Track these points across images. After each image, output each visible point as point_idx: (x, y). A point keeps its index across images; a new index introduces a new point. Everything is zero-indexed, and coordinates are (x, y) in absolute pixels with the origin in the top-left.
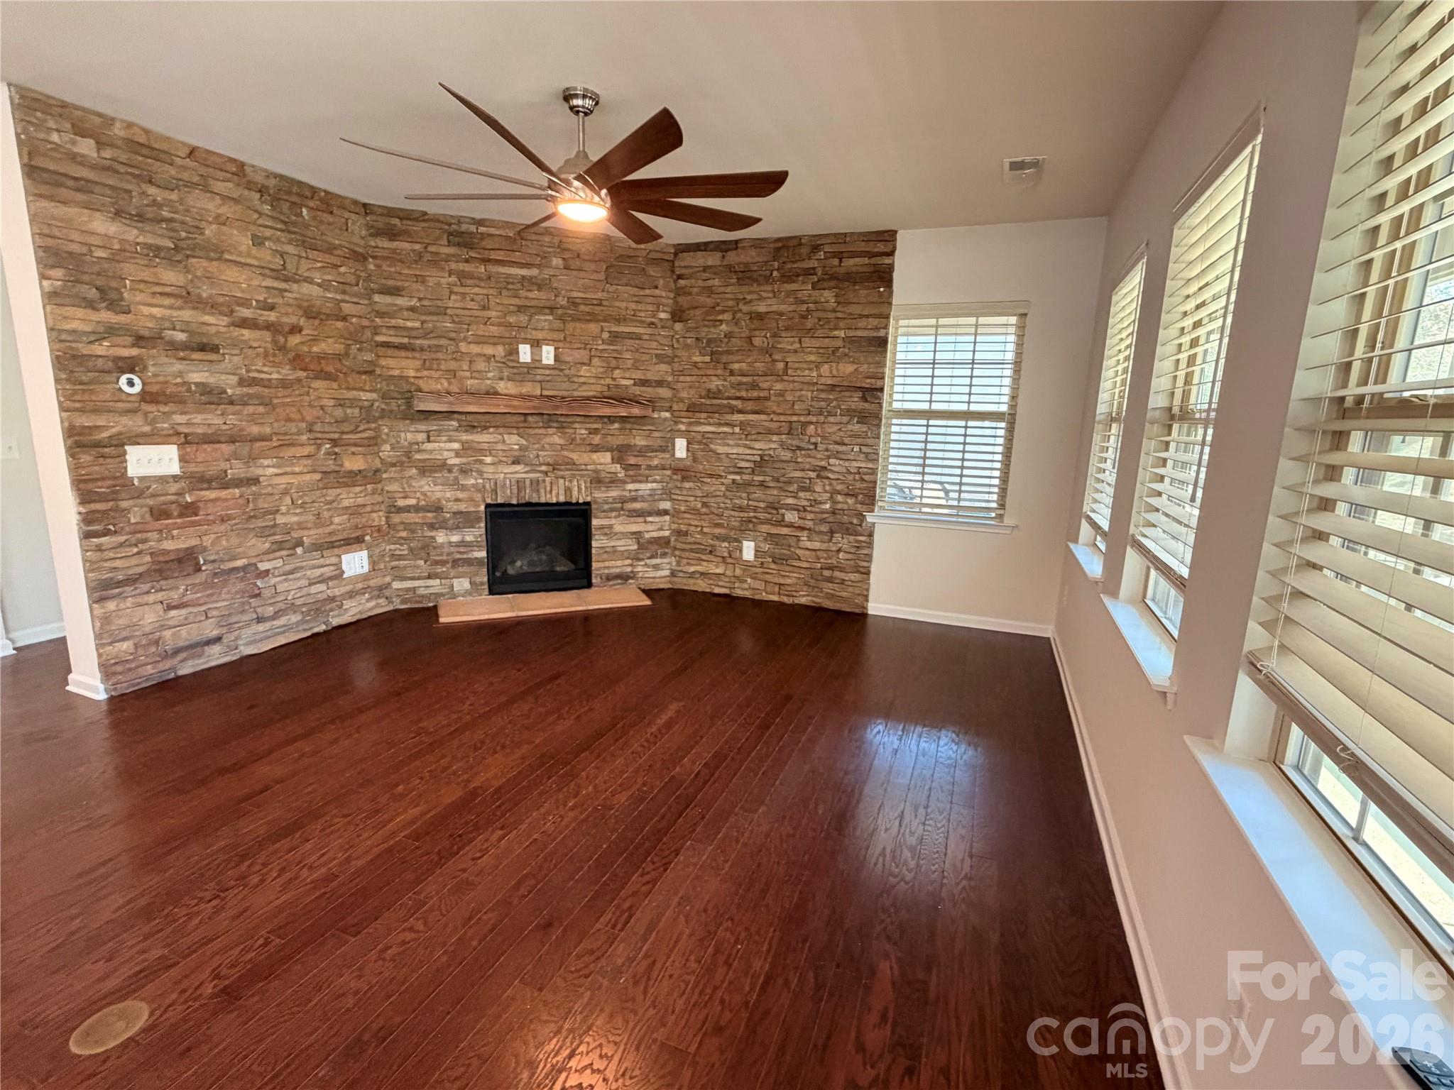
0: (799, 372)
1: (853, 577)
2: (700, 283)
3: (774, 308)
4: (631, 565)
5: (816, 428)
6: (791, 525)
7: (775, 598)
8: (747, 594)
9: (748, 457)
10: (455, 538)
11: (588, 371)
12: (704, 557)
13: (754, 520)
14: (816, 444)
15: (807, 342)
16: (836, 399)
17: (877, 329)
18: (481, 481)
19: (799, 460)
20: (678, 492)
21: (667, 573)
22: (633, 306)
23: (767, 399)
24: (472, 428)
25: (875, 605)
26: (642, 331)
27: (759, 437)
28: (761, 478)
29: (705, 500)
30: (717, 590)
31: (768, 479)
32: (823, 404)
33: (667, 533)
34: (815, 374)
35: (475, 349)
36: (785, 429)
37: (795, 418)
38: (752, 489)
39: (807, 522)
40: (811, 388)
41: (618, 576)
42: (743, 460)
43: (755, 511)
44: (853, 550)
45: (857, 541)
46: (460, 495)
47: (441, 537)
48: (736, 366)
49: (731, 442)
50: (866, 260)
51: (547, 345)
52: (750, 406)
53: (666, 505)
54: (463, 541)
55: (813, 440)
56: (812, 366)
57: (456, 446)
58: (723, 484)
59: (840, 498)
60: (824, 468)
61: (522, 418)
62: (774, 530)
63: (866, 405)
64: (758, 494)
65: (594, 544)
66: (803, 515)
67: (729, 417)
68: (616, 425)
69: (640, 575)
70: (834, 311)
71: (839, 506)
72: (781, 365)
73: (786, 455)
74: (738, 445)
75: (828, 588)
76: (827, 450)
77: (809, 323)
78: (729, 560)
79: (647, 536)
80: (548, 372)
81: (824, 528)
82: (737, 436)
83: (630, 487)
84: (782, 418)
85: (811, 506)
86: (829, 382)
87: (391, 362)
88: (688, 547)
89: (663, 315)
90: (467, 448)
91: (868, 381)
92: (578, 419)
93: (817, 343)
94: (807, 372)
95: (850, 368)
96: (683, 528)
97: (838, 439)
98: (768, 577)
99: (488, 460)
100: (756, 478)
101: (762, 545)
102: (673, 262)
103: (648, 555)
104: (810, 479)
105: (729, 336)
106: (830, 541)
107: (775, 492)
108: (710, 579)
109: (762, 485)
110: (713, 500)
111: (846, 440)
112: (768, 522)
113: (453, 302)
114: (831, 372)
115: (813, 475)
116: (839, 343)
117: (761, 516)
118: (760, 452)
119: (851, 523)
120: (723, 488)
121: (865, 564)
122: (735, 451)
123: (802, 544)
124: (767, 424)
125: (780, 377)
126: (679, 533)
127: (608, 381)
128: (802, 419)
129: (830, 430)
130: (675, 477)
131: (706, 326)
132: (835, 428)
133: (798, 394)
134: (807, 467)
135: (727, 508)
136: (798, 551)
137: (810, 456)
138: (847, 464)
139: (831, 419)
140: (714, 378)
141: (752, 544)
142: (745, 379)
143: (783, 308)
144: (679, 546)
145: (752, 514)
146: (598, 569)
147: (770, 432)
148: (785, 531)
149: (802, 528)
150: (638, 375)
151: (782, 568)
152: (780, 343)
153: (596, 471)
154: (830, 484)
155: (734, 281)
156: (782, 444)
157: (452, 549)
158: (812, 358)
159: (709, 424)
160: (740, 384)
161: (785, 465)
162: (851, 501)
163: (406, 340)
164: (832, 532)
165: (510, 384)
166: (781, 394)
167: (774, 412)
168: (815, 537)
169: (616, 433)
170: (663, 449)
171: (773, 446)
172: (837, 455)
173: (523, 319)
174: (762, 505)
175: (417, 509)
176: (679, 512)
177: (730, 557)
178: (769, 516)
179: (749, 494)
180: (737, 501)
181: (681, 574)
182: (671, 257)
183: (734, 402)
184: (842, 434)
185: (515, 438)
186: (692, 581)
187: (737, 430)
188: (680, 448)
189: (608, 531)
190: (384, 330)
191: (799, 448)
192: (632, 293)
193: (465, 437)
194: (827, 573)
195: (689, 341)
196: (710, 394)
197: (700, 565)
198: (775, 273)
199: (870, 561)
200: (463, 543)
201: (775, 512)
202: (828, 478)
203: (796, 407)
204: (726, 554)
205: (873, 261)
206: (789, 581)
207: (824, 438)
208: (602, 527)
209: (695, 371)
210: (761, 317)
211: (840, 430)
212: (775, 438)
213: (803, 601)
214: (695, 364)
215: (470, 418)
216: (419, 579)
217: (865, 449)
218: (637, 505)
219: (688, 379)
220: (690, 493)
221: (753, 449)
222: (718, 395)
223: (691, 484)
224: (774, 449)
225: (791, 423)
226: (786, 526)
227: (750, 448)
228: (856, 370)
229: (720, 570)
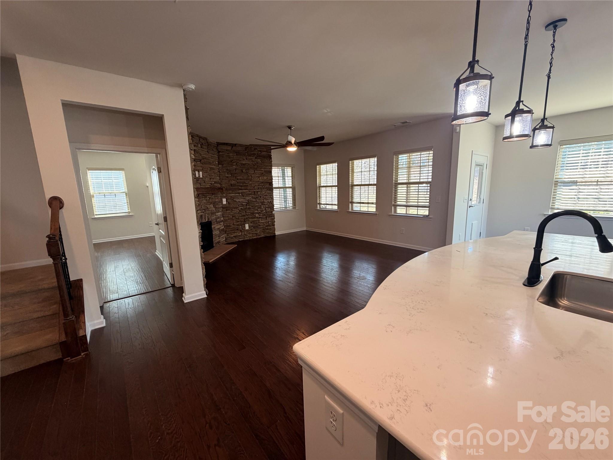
1: (272, 227)
2: (226, 154)
3: (247, 162)
4: (219, 238)
5: (260, 193)
6: (257, 218)
7: (255, 237)
8: (248, 238)
9: (245, 202)
11: (208, 179)
12: (236, 231)
13: (248, 218)
14: (261, 196)
15: (256, 171)
16: (264, 185)
17: (270, 169)
20: (226, 214)
21: (225, 239)
22: (212, 160)
23: (247, 186)
25: (277, 232)
27: (247, 196)
28: (248, 207)
29: (233, 215)
30: (240, 240)
31: (250, 206)
32: (261, 187)
33: (224, 227)
34: (258, 179)
37: (255, 190)
39: (260, 216)
40: (258, 183)
42: (243, 202)
44: (271, 221)
45: (272, 218)
48: (239, 177)
49: (239, 198)
50: (266, 153)
51: (201, 171)
52: (243, 188)
53: (222, 219)
56: (258, 177)
58: (238, 210)
59: (267, 209)
60: (263, 202)
62: (253, 220)
63: (270, 186)
64: (248, 211)
65: (213, 233)
66: (259, 214)
67: (238, 191)
69: (221, 241)
70: (261, 164)
71: (267, 211)
72: (250, 177)
73: (254, 200)
75: (267, 231)
76: (263, 198)
77: (256, 167)
78: (242, 231)
79: (221, 229)
80: (201, 180)
81: (265, 217)
82: (241, 196)
83: (217, 214)
84: (252, 191)
85: (261, 212)
86: (262, 181)
88: (230, 230)
89: (217, 162)
91: (269, 181)
92: (207, 194)
93: (258, 172)
94: (256, 179)
95: (265, 178)
96: (228, 224)
97: (265, 195)
98: (253, 233)
100: (247, 207)
101: (250, 224)
102: (217, 147)
103: (221, 234)
105: (236, 169)
106: (266, 220)
107: (252, 210)
108: (237, 237)
109: (249, 208)
110: (236, 215)
111: (267, 195)
112: (251, 218)
114: (262, 179)
115: (261, 204)
116: (263, 172)
118: (248, 200)
119: (270, 214)
121: (274, 223)
122: (241, 200)
123: (260, 222)
124: (248, 192)
125: (250, 180)
126: (227, 226)
127: (211, 182)
128: (257, 190)
130: (224, 210)
131: (229, 166)
132: (264, 192)
133: (255, 184)
134: (260, 202)
135: (240, 216)
136: (259, 224)
137: (259, 200)
138: (268, 200)
139: (263, 190)
140: (233, 181)
141: (248, 225)
143: (249, 163)
144: (227, 230)
145: (247, 217)
146: (215, 241)
147: (250, 194)
148: (256, 219)
149: (260, 218)
151: (256, 229)
152: (249, 171)
153: (211, 211)
154: (265, 206)
155: (236, 154)
156: (252, 197)
158: (257, 175)
159: (233, 194)
160: (240, 182)
161: (254, 203)
162: (269, 209)
164: (266, 217)
166: (251, 184)
167: (250, 189)
168: (262, 219)
169: (213, 198)
170: (221, 202)
171: (251, 198)
173: (195, 163)
174: (250, 214)
176: (227, 220)
179: (246, 211)
180: (243, 214)
181: (229, 238)
183: (239, 187)
186: (233, 239)
187: (241, 195)
188: (224, 201)
191: (257, 198)
192: (211, 156)
194: (266, 228)
195: (224, 170)
196: (231, 185)
197: (234, 234)
198: (246, 154)
201: (253, 215)
202: (265, 204)
203: (255, 188)
204: (241, 229)
206: (258, 232)
208: (214, 228)
209: (227, 179)
210: (244, 164)
211: (265, 192)
212: (251, 196)
213: (262, 236)
214: (227, 177)
217: (270, 197)
218: (218, 220)
219: (225, 181)
220: (229, 214)
221: (246, 199)
222: (234, 185)
223: (229, 211)
224: (251, 199)
225: (254, 192)
226: (256, 218)
227: (245, 199)
228: (267, 178)
229: (240, 234)
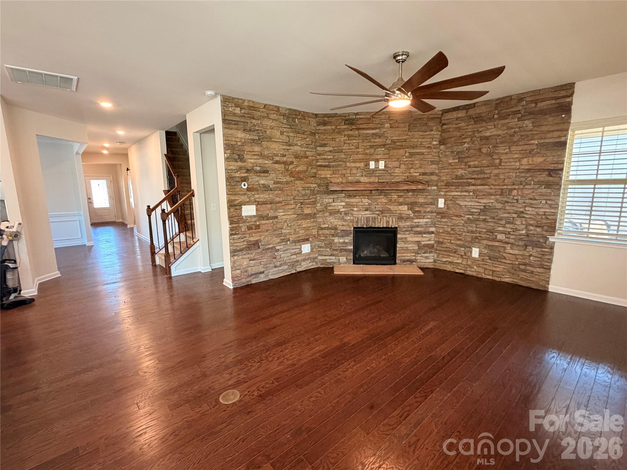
0: (508, 164)
1: (541, 270)
2: (454, 126)
3: (494, 133)
4: (415, 256)
5: (518, 191)
6: (500, 241)
7: (490, 277)
8: (474, 274)
9: (477, 207)
10: (341, 241)
11: (399, 170)
12: (451, 255)
13: (479, 238)
14: (517, 200)
15: (513, 148)
16: (531, 176)
17: (560, 137)
18: (352, 218)
19: (507, 208)
20: (439, 223)
21: (432, 261)
22: (420, 140)
23: (488, 178)
24: (350, 196)
25: (553, 287)
26: (424, 151)
27: (484, 197)
28: (484, 217)
29: (453, 227)
30: (457, 271)
31: (488, 217)
32: (523, 179)
33: (432, 242)
34: (518, 164)
35: (353, 165)
36: (499, 193)
37: (505, 187)
38: (478, 223)
39: (510, 240)
40: (516, 171)
41: (408, 261)
42: (474, 208)
43: (480, 233)
44: (539, 256)
45: (542, 251)
46: (344, 223)
47: (336, 240)
48: (472, 163)
49: (468, 200)
50: (553, 102)
51: (382, 160)
52: (479, 182)
53: (433, 229)
54: (344, 242)
55: (516, 198)
56: (516, 160)
57: (343, 204)
58: (463, 220)
59: (531, 228)
60: (522, 212)
61: (370, 192)
62: (490, 243)
63: (551, 179)
64: (482, 225)
65: (398, 245)
66: (508, 236)
67: (467, 188)
68: (410, 194)
69: (419, 260)
70: (531, 130)
71: (531, 232)
72: (498, 161)
73: (499, 206)
74: (472, 201)
75: (522, 275)
76: (524, 203)
77: (515, 139)
78: (465, 257)
79: (423, 243)
80: (381, 172)
81: (521, 243)
82: (471, 197)
83: (416, 221)
84: (497, 187)
85: (513, 231)
86: (527, 167)
87: (322, 172)
88: (443, 249)
89: (435, 143)
90: (348, 205)
91: (552, 165)
92: (394, 191)
93: (520, 148)
94: (513, 163)
95: (541, 159)
96: (441, 240)
97: (531, 197)
98: (487, 267)
99: (355, 209)
100: (481, 217)
101: (483, 250)
102: (441, 118)
103: (423, 252)
104: (513, 218)
105: (468, 149)
106: (525, 250)
107: (492, 224)
108: (454, 265)
109: (485, 220)
110: (457, 227)
111: (537, 198)
112: (488, 239)
113: (345, 147)
114: (528, 162)
115: (515, 216)
116: (534, 147)
117: (483, 236)
118: (484, 204)
119: (539, 241)
120: (463, 222)
121: (548, 264)
122: (469, 204)
123: (507, 251)
124: (488, 190)
125: (496, 167)
126: (438, 242)
127: (407, 174)
128: (509, 187)
129: (526, 192)
130: (438, 216)
131: (456, 145)
132: (530, 191)
133: (507, 175)
134: (512, 211)
135: (464, 232)
136: (504, 255)
137: (513, 206)
138: (537, 210)
139: (528, 187)
140: (460, 170)
141: (478, 250)
142: (476, 169)
143: (500, 132)
144: (438, 248)
145: (478, 235)
146: (399, 257)
147: (491, 195)
148: (497, 244)
149: (508, 243)
150: (422, 171)
151: (494, 262)
152: (497, 150)
153: (400, 214)
154: (526, 221)
155: (472, 123)
156: (497, 200)
157: (340, 245)
158: (516, 156)
159: (457, 192)
160: (474, 171)
161: (498, 211)
162: (539, 230)
163: (327, 163)
164: (526, 246)
165: (365, 178)
166: (497, 175)
167: (492, 185)
168: (515, 247)
169: (410, 197)
170: (431, 204)
171: (491, 201)
172: (531, 205)
173: (372, 151)
174: (484, 230)
175: (328, 228)
176: (439, 233)
177: (465, 255)
178: (488, 236)
179: (476, 225)
180: (470, 228)
181: (439, 262)
182: (440, 116)
183: (470, 181)
184: (534, 194)
185: (366, 200)
186: (445, 265)
187: (471, 194)
188: (441, 203)
189: (405, 241)
190: (320, 160)
191: (507, 202)
192: (420, 134)
193: (347, 200)
194: (522, 267)
195: (447, 153)
196: (457, 177)
197: (449, 258)
198: (496, 116)
199: (551, 262)
200: (344, 243)
201: (491, 234)
202: (524, 217)
203: (505, 181)
204: (463, 254)
205: (559, 101)
206: (498, 269)
207: (522, 196)
208: (401, 239)
209: (451, 167)
210: (487, 138)
211: (533, 192)
212: (493, 197)
213: (507, 280)
214: (450, 164)
215: (350, 192)
216: (327, 256)
217: (549, 202)
218: (418, 229)
219: (446, 171)
220: (445, 224)
221: (480, 203)
222: (462, 177)
223: (446, 220)
224: (492, 203)
225: (502, 189)
226: (498, 241)
227: (478, 202)
228: (545, 160)
229: (460, 261)
